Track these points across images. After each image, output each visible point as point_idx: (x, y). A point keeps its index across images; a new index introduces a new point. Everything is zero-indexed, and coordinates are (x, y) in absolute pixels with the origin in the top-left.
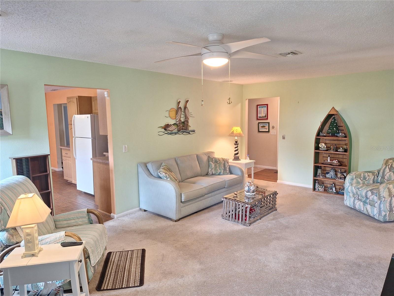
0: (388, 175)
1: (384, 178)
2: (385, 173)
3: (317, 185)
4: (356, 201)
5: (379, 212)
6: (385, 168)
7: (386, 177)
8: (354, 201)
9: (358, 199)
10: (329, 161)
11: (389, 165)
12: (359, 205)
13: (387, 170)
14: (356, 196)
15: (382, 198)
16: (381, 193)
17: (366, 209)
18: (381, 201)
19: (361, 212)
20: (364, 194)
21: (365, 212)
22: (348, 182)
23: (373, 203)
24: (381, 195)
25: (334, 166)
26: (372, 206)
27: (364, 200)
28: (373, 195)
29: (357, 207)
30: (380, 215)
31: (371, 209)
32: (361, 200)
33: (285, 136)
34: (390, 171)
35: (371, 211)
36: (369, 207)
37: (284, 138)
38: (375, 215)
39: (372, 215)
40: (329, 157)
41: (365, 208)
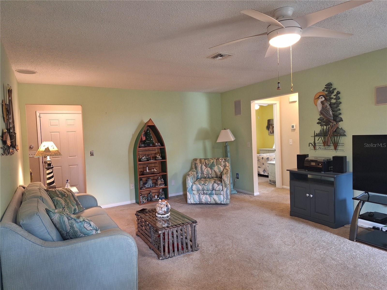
0: (205, 170)
1: (204, 174)
2: (203, 170)
3: (141, 198)
4: (201, 196)
5: (227, 197)
6: (202, 166)
7: (205, 173)
8: (199, 196)
9: (204, 194)
10: (148, 171)
11: (203, 163)
12: (205, 198)
13: (204, 167)
14: (201, 192)
15: (228, 185)
16: (226, 182)
17: (214, 199)
18: (227, 188)
19: (209, 204)
20: (211, 187)
21: (213, 202)
22: (190, 182)
23: (219, 192)
24: (227, 183)
25: (155, 174)
26: (218, 195)
27: (210, 192)
28: (219, 185)
29: (204, 201)
30: (227, 199)
31: (218, 197)
32: (207, 194)
33: (93, 152)
34: (206, 167)
35: (218, 199)
36: (215, 197)
37: (92, 154)
38: (222, 201)
39: (219, 202)
40: (147, 167)
41: (212, 199)
